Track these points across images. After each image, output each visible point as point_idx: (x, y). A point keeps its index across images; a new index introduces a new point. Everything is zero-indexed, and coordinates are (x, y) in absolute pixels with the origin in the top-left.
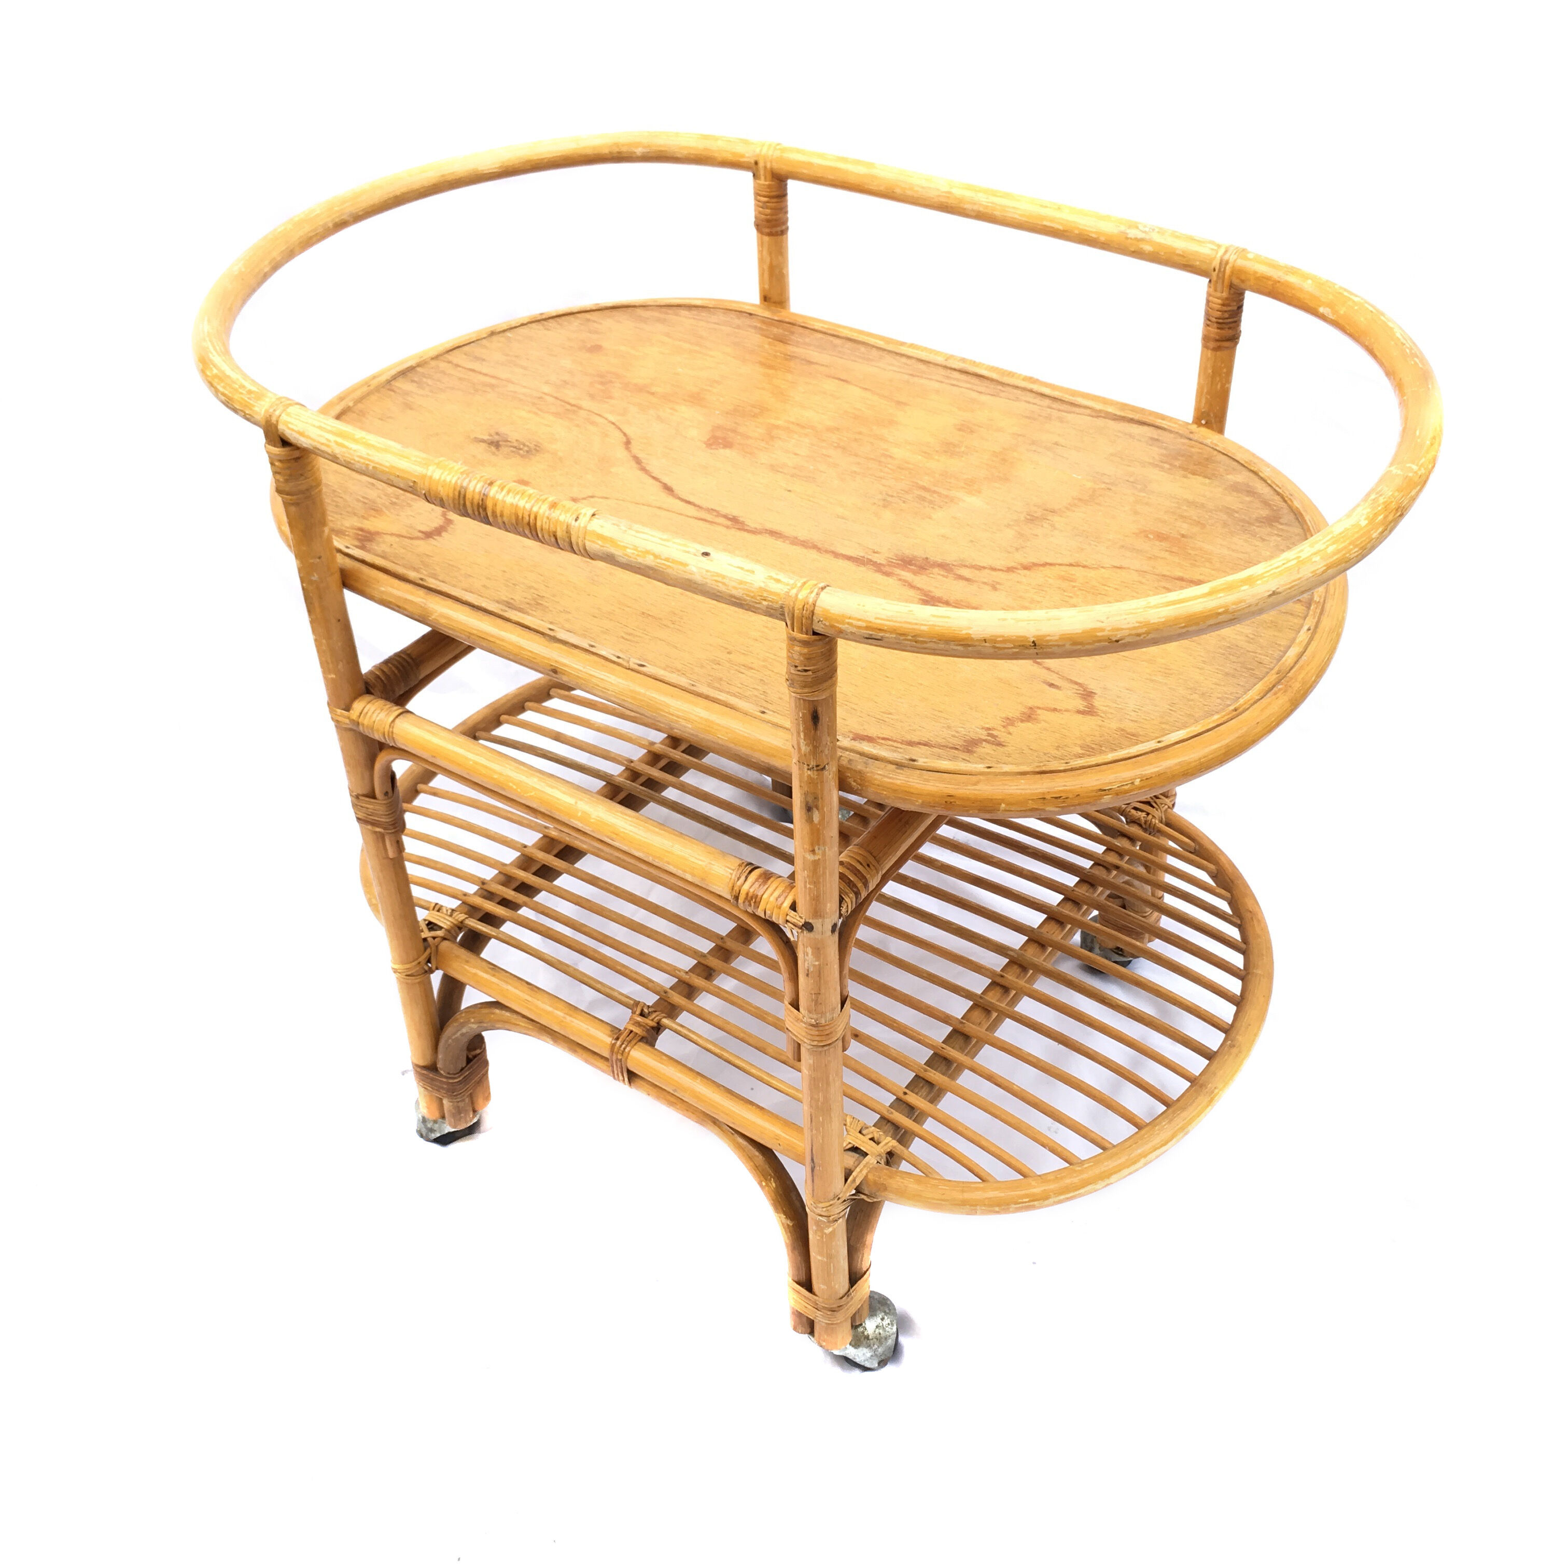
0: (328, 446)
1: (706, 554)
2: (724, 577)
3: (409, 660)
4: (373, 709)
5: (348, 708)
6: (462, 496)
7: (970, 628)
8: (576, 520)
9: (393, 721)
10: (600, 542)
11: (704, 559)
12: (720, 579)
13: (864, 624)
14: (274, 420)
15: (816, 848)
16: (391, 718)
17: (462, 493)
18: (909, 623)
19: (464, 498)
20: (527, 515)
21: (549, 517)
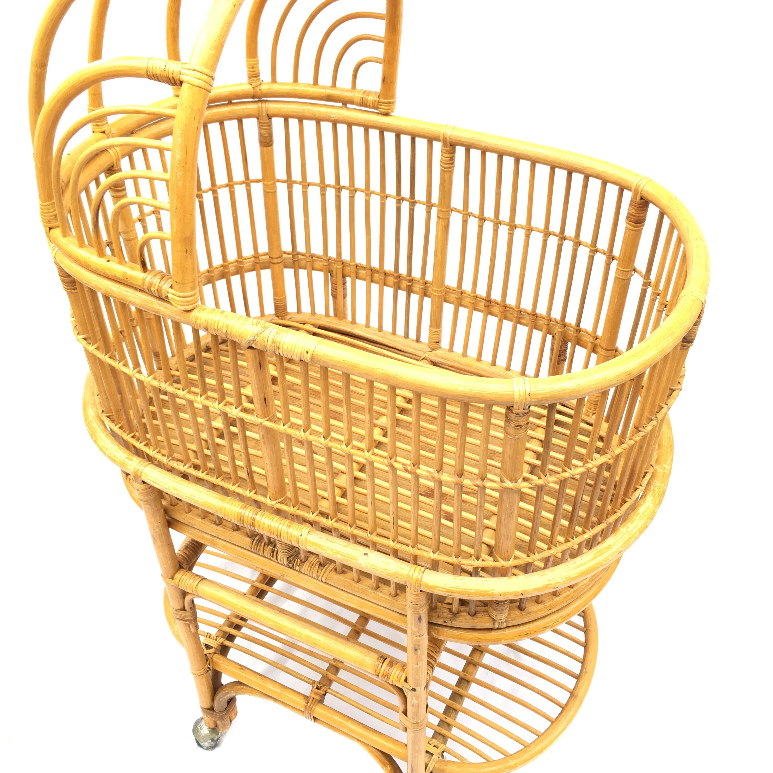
0: (169, 490)
1: (366, 554)
2: (376, 567)
3: (197, 545)
4: (185, 578)
5: (172, 578)
6: (242, 520)
7: (494, 590)
8: (301, 536)
9: (197, 585)
10: (314, 547)
11: (365, 557)
12: (375, 567)
13: (445, 590)
14: (139, 474)
15: (419, 663)
16: (196, 583)
17: (242, 518)
18: (466, 589)
19: (243, 521)
20: (276, 531)
21: (287, 532)
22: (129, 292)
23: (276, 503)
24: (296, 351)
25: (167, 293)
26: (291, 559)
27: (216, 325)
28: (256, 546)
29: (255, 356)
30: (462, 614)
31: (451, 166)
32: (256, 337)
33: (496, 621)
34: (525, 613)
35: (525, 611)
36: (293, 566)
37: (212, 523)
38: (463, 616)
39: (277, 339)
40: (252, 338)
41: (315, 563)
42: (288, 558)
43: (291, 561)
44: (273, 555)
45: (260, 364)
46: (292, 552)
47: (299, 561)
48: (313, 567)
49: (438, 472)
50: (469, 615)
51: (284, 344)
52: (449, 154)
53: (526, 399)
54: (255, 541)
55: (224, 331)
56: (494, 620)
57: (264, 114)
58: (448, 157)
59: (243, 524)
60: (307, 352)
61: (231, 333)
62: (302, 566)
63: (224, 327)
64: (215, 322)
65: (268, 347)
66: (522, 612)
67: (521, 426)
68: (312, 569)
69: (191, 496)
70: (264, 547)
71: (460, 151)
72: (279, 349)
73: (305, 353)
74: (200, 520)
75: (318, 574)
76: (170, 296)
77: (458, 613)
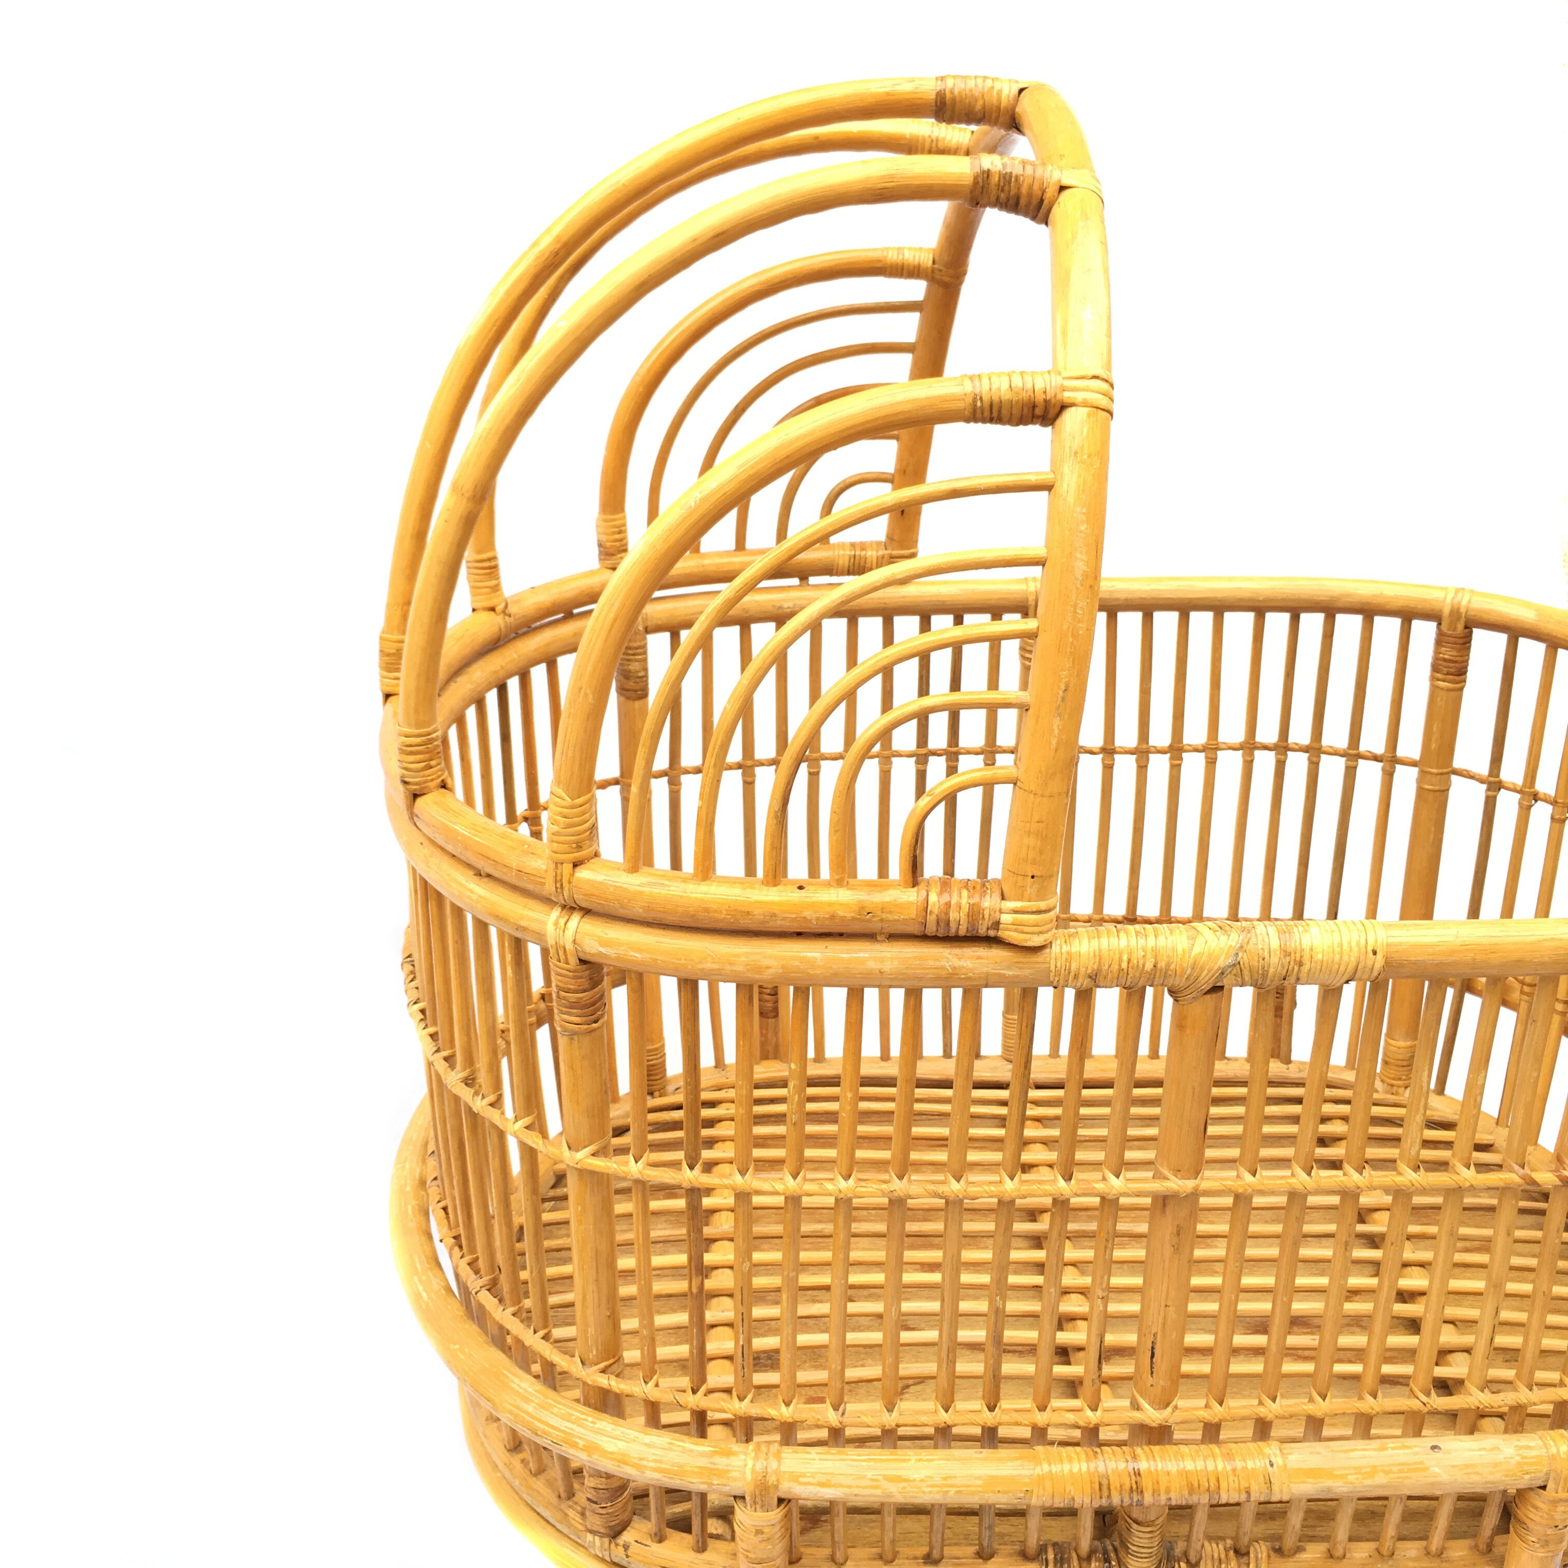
1: (1435, 1449)
2: (1475, 1466)
8: (1272, 1465)
10: (1310, 1480)
11: (1437, 1455)
12: (1472, 1470)
17: (1105, 1482)
19: (1109, 1488)
20: (1205, 1480)
21: (1234, 1470)
22: (860, 951)
24: (1346, 958)
25: (997, 913)
27: (1125, 958)
29: (1215, 1012)
32: (1240, 955)
39: (1292, 945)
40: (1230, 961)
41: (1223, 1554)
45: (1218, 1031)
51: (1312, 949)
55: (1149, 966)
59: (1109, 1496)
60: (1375, 953)
61: (1169, 964)
63: (1149, 956)
64: (1121, 953)
69: (945, 1479)
73: (1371, 955)
76: (1005, 918)
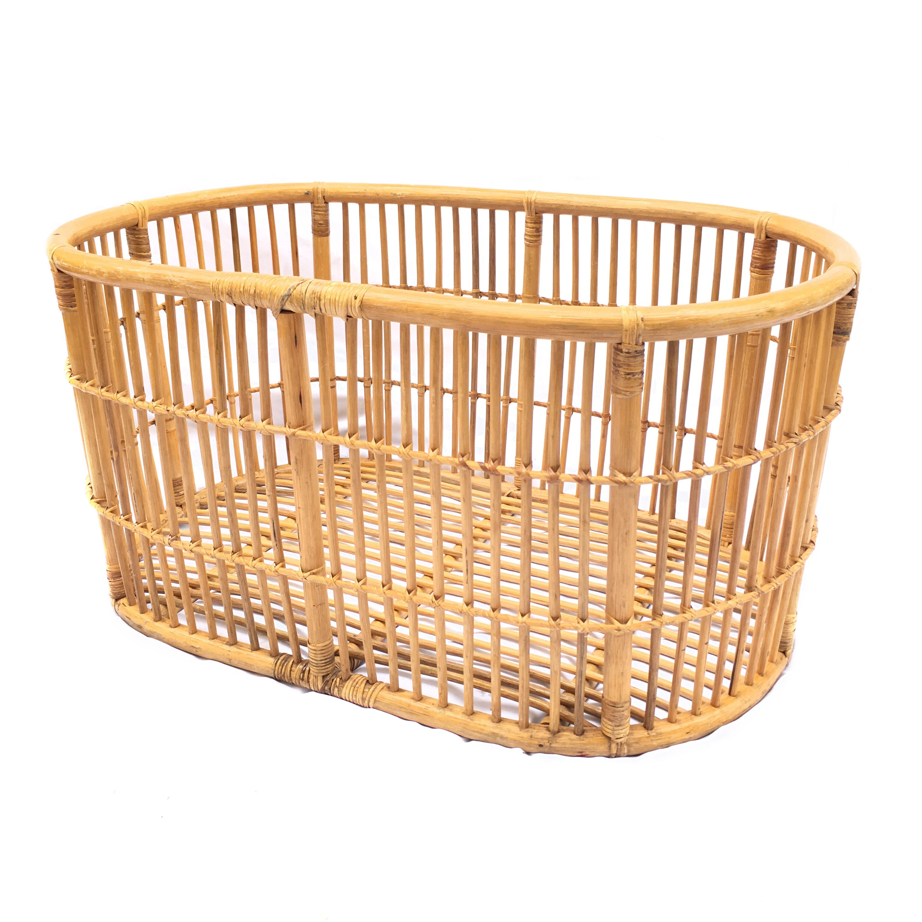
23: (310, 574)
24: (341, 299)
26: (328, 678)
27: (242, 286)
28: (281, 667)
29: (289, 324)
30: (565, 733)
31: (538, 239)
32: (292, 290)
33: (613, 741)
34: (654, 734)
35: (653, 730)
36: (330, 688)
37: (223, 643)
38: (567, 735)
39: (318, 289)
40: (286, 293)
41: (360, 681)
42: (324, 677)
43: (328, 681)
44: (303, 676)
45: (296, 337)
46: (330, 668)
47: (338, 679)
48: (357, 686)
49: (526, 466)
50: (575, 734)
51: (326, 292)
52: (534, 223)
53: (638, 325)
54: (280, 661)
55: (252, 292)
56: (609, 738)
57: (320, 196)
58: (533, 228)
60: (356, 298)
61: (261, 291)
62: (343, 687)
63: (253, 286)
64: (241, 283)
65: (306, 301)
66: (650, 732)
67: (633, 374)
68: (356, 689)
70: (292, 667)
71: (548, 219)
72: (320, 300)
73: (353, 299)
74: (208, 641)
75: (364, 695)
77: (558, 732)
